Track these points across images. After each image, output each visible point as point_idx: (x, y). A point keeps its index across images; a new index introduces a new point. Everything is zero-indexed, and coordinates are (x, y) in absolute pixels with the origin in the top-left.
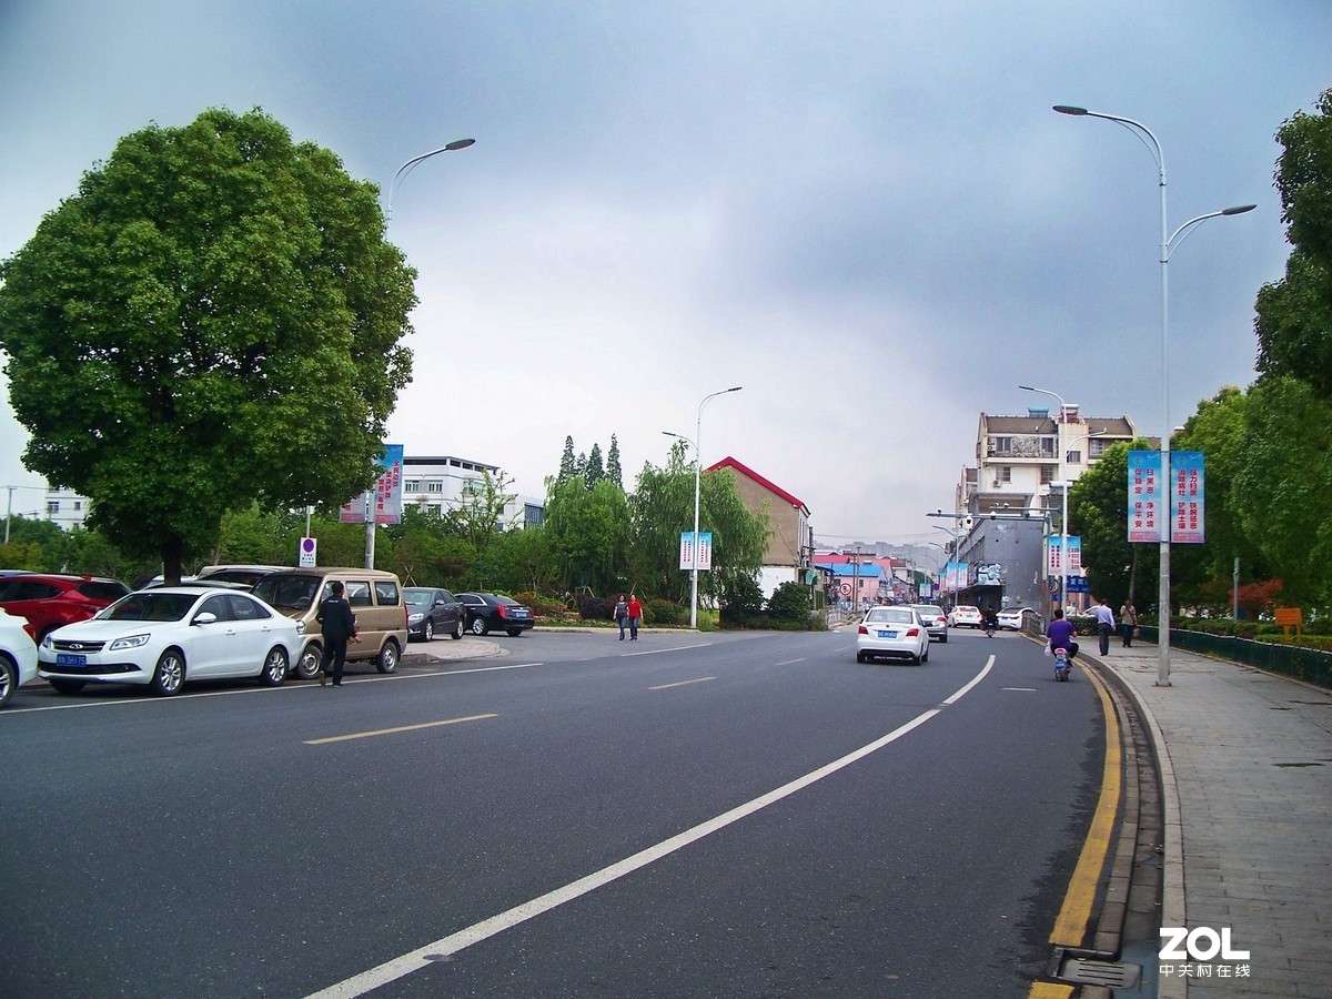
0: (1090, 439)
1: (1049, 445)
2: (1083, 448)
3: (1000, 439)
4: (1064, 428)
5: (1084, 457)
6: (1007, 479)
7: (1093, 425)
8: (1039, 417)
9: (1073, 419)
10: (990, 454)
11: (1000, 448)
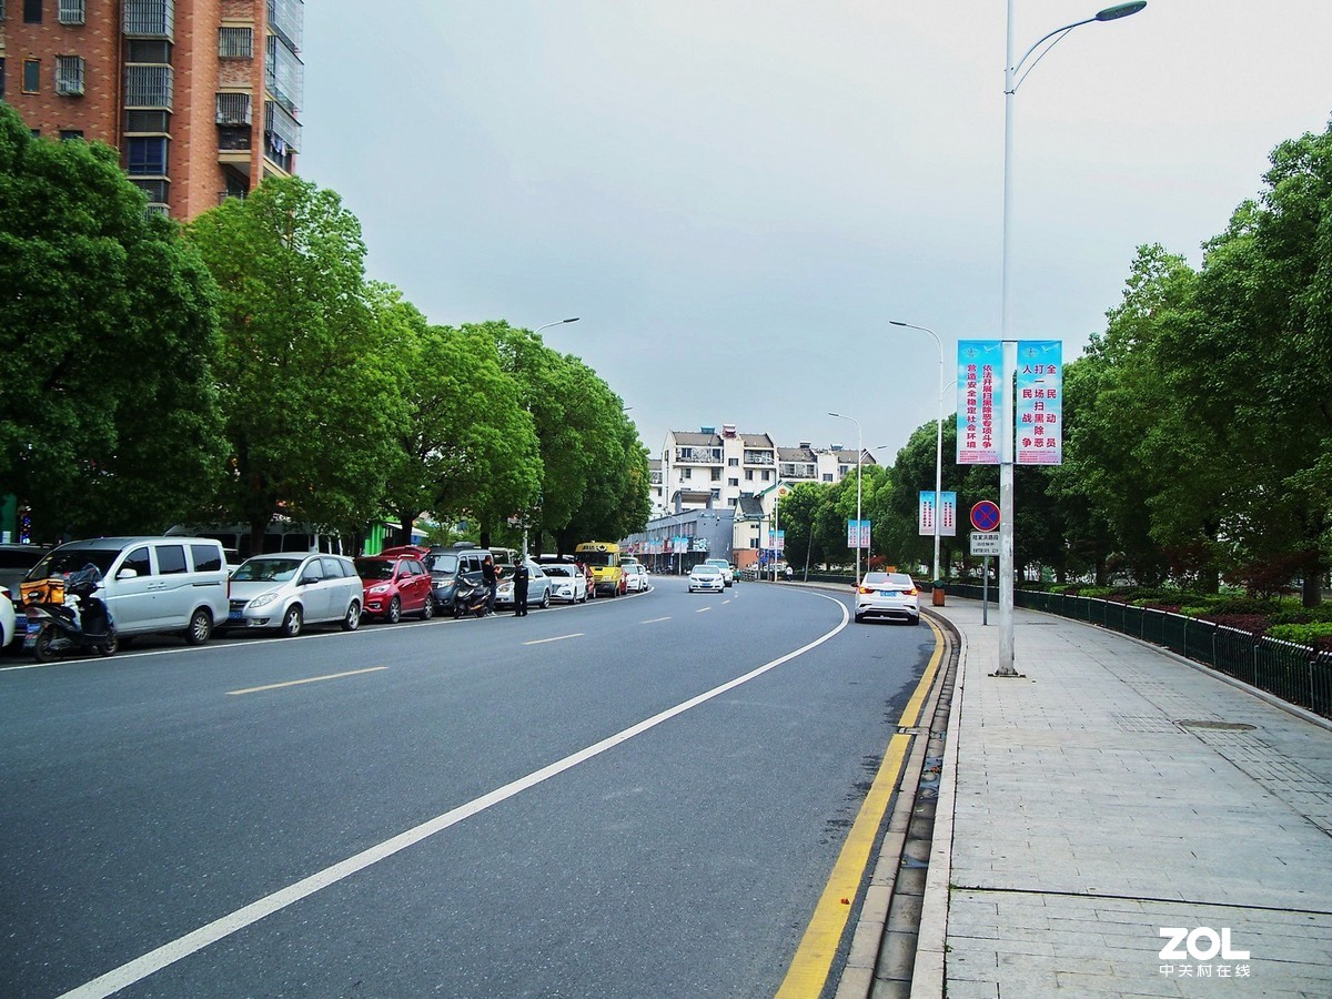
0: (745, 451)
1: (717, 454)
2: (740, 456)
3: (684, 450)
4: (727, 442)
5: (741, 462)
6: (689, 477)
7: (747, 439)
8: (708, 432)
9: (731, 435)
10: (677, 460)
11: (683, 456)
